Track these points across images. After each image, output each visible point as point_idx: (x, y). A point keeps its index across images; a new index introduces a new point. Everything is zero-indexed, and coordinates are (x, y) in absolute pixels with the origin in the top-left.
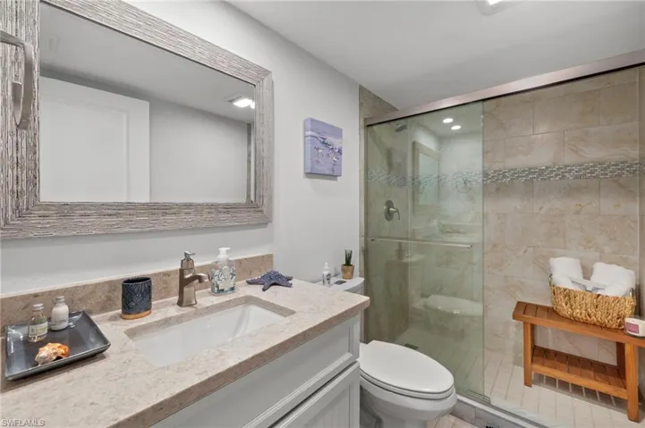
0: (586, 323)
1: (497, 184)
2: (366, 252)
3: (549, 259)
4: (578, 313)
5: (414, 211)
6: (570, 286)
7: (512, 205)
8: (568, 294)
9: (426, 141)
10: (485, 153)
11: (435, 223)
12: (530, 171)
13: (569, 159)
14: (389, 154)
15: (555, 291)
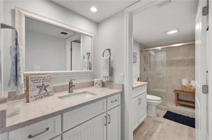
0: (189, 92)
1: (170, 63)
2: (140, 78)
3: (181, 80)
4: (187, 90)
5: (150, 70)
6: (186, 85)
7: (173, 68)
8: (185, 87)
9: (152, 53)
10: (167, 56)
11: (155, 72)
12: (177, 61)
13: (186, 58)
14: (145, 57)
15: (182, 86)
